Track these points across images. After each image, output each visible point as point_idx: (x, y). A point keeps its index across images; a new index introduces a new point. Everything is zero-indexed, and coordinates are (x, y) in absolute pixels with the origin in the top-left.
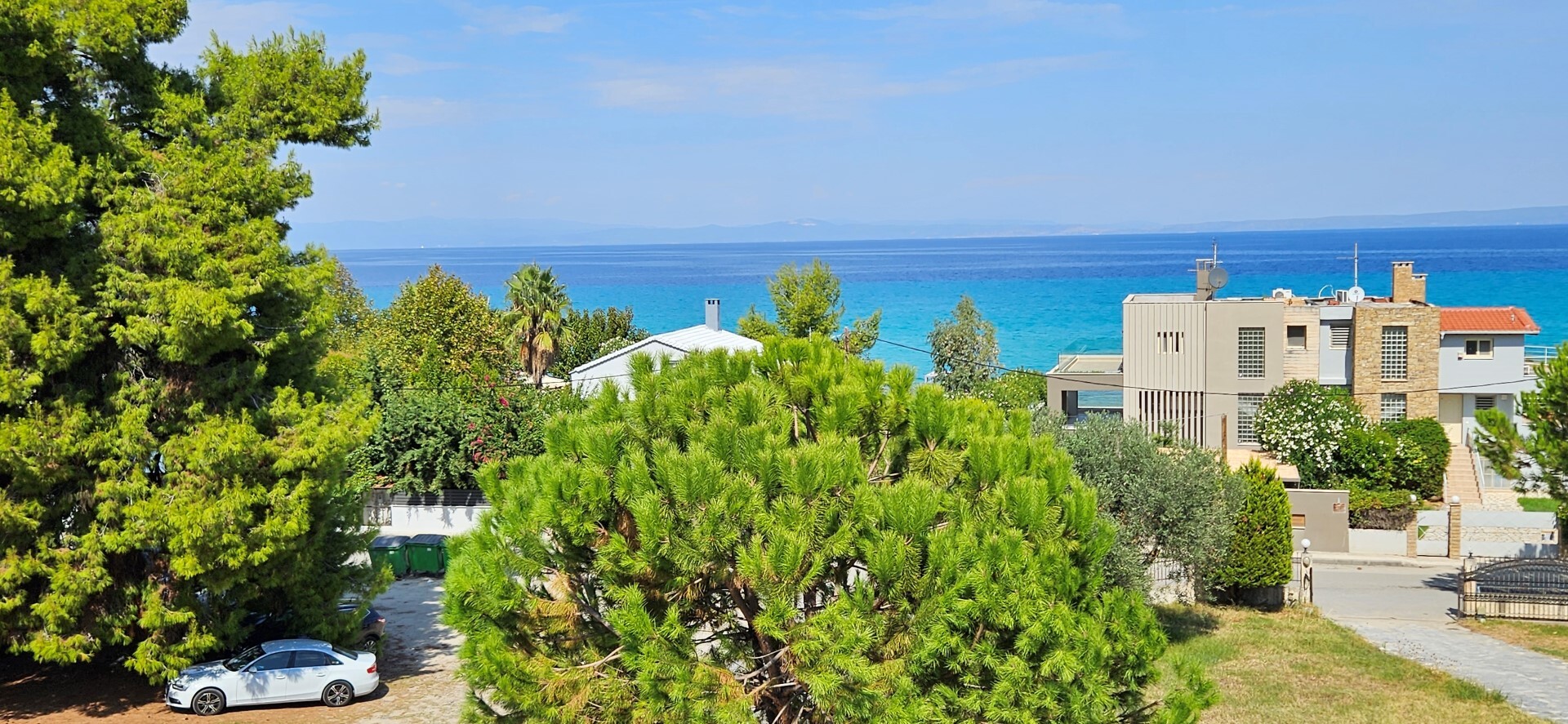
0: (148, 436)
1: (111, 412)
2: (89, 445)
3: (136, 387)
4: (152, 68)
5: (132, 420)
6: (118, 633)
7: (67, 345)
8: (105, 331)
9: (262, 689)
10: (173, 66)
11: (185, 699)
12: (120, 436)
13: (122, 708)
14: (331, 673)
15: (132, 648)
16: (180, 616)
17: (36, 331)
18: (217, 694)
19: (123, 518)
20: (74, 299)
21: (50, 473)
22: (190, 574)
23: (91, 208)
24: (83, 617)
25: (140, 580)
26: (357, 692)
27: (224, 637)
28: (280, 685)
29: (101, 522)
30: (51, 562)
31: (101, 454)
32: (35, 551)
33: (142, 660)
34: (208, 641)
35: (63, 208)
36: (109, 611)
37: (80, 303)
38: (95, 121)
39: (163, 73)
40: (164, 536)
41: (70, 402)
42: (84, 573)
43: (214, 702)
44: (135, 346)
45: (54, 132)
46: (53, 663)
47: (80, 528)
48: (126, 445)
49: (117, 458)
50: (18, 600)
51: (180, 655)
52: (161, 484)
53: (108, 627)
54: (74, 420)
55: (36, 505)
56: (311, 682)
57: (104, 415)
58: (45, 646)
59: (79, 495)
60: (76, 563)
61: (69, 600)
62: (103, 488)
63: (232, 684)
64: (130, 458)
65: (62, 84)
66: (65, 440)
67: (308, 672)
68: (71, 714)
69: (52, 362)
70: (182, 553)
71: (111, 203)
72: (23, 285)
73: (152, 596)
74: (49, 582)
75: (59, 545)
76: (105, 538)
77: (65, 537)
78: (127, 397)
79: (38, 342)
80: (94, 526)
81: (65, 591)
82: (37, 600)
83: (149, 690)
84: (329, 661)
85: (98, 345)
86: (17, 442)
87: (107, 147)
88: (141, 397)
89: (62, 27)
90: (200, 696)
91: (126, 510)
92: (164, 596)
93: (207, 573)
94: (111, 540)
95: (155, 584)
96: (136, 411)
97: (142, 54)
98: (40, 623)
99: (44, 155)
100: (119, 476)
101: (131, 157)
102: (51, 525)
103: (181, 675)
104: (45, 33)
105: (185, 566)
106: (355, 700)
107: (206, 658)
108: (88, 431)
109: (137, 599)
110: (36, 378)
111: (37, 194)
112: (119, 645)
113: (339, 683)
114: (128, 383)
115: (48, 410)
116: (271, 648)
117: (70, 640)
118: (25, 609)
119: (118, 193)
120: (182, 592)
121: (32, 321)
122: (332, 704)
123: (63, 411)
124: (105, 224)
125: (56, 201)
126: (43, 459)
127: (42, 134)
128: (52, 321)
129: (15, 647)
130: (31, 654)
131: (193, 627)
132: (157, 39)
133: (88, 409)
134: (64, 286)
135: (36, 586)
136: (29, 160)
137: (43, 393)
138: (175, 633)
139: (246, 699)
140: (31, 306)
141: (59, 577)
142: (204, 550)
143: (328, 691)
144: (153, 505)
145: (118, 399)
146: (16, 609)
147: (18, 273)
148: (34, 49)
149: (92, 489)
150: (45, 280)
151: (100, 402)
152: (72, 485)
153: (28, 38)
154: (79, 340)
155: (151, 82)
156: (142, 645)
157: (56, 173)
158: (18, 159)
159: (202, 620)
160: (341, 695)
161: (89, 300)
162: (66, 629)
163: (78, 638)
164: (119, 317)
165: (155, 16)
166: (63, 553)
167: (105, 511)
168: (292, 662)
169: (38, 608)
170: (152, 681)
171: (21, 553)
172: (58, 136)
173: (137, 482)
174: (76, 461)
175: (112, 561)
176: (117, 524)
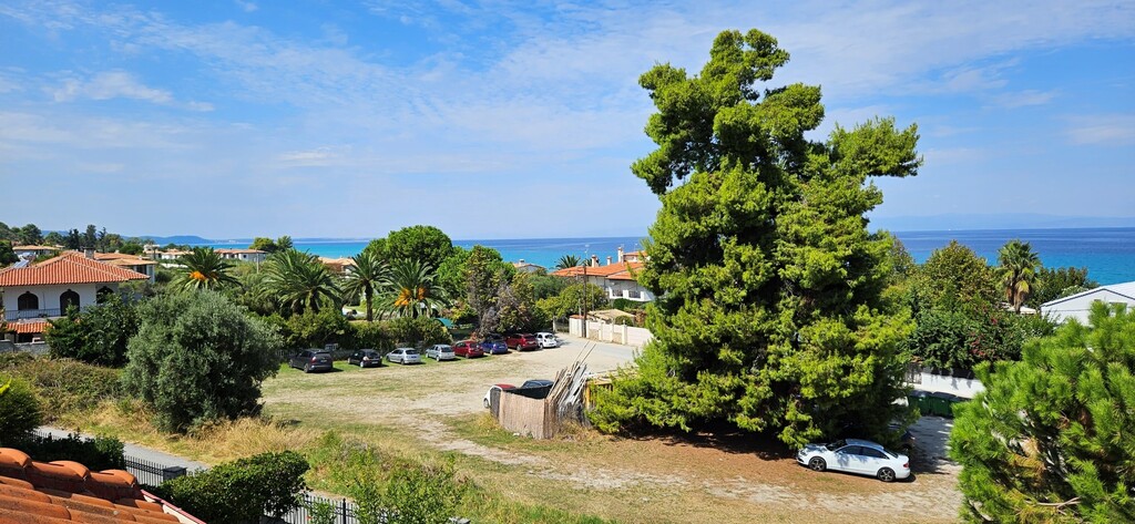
0: (793, 324)
1: (777, 311)
2: (765, 326)
3: (788, 300)
4: (805, 142)
5: (786, 316)
6: (775, 420)
7: (758, 278)
8: (775, 272)
9: (846, 464)
10: (816, 141)
11: (806, 460)
12: (780, 323)
13: (776, 458)
14: (883, 463)
15: (781, 429)
16: (805, 417)
17: (745, 270)
18: (822, 461)
19: (779, 364)
20: (762, 256)
21: (748, 338)
22: (811, 397)
23: (772, 212)
24: (759, 410)
25: (786, 396)
26: (897, 476)
27: (825, 432)
28: (855, 463)
29: (769, 365)
30: (747, 381)
31: (771, 331)
32: (740, 375)
33: (786, 435)
34: (818, 432)
35: (760, 212)
36: (771, 409)
37: (765, 258)
38: (777, 171)
39: (810, 145)
40: (798, 376)
41: (758, 305)
42: (760, 389)
43: (818, 465)
44: (789, 280)
45: (758, 177)
46: (745, 429)
47: (760, 367)
48: (783, 328)
49: (778, 334)
50: (731, 397)
51: (804, 437)
52: (798, 349)
53: (771, 417)
54: (760, 314)
55: (741, 353)
56: (872, 465)
57: (773, 313)
58: (742, 420)
59: (760, 350)
60: (757, 383)
61: (753, 400)
62: (771, 348)
63: (831, 458)
64: (784, 334)
65: (763, 154)
66: (755, 323)
67: (870, 459)
68: (753, 455)
69: (751, 285)
70: (807, 385)
71: (782, 210)
72: (740, 249)
73: (792, 405)
74: (745, 391)
75: (750, 373)
76: (771, 373)
77: (753, 369)
78: (784, 305)
79: (745, 276)
80: (766, 366)
81: (752, 396)
82: (740, 398)
83: (789, 452)
84: (881, 456)
85: (772, 279)
86: (734, 322)
87: (782, 183)
88: (790, 305)
89: (764, 127)
90: (813, 460)
91: (781, 360)
92: (797, 406)
93: (819, 397)
94: (773, 374)
95: (793, 400)
96: (788, 312)
97: (801, 136)
98: (740, 410)
99: (753, 187)
100: (779, 343)
101: (792, 187)
102: (748, 363)
103: (804, 447)
104: (757, 130)
105: (808, 392)
106: (895, 480)
107: (816, 441)
108: (765, 320)
109: (784, 405)
110: (744, 293)
111: (750, 206)
112: (775, 426)
113: (887, 469)
114: (785, 298)
115: (749, 308)
116: (851, 443)
117: (753, 420)
118: (734, 401)
119: (785, 204)
120: (806, 405)
121: (743, 265)
122: (883, 480)
123: (755, 309)
124: (778, 221)
125: (757, 209)
126: (745, 332)
127: (753, 178)
128: (752, 266)
129: (729, 419)
130: (736, 423)
131: (811, 424)
132: (808, 129)
133: (766, 309)
134: (758, 250)
135: (739, 391)
136: (746, 190)
137: (747, 300)
138: (802, 426)
139: (837, 467)
140: (743, 259)
141: (750, 388)
142: (818, 385)
143: (880, 471)
144: (794, 359)
145: (780, 305)
146: (730, 401)
147: (739, 243)
148: (751, 139)
149: (766, 348)
150: (750, 247)
151: (773, 310)
152: (757, 345)
153: (749, 133)
154: (763, 275)
155: (804, 149)
156: (786, 428)
157: (758, 196)
158: (742, 190)
159: (815, 421)
160: (886, 475)
161: (769, 257)
162: (752, 415)
163: (757, 420)
164: (782, 265)
165: (808, 117)
166: (751, 377)
167: (771, 359)
168: (862, 452)
169: (740, 402)
170: (790, 447)
171: (734, 375)
172: (760, 179)
173: (787, 347)
174: (759, 334)
175: (773, 384)
176: (776, 366)
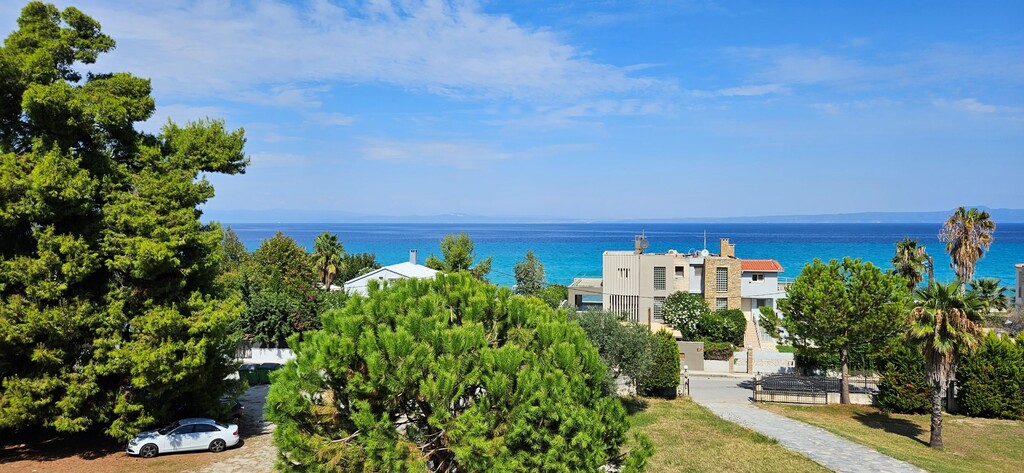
0: (123, 315)
1: (104, 304)
2: (91, 320)
3: (118, 291)
4: (136, 133)
5: (115, 307)
6: (102, 416)
7: (81, 270)
8: (102, 263)
9: (179, 444)
10: (147, 132)
11: (136, 450)
12: (108, 315)
13: (102, 455)
14: (214, 435)
15: (110, 423)
16: (136, 407)
17: (65, 262)
18: (154, 447)
19: (107, 357)
20: (86, 246)
21: (69, 334)
22: (143, 386)
23: (99, 200)
24: (84, 407)
25: (115, 389)
26: (228, 445)
27: (157, 417)
28: (188, 442)
29: (95, 360)
30: (68, 380)
31: (97, 325)
32: (59, 374)
33: (115, 430)
34: (150, 419)
35: (83, 200)
36: (97, 405)
37: (89, 249)
38: (104, 159)
39: (141, 136)
40: (129, 367)
41: (82, 299)
42: (85, 386)
43: (151, 451)
44: (119, 271)
45: (80, 163)
46: (66, 431)
47: (85, 363)
48: (111, 320)
49: (106, 327)
50: (48, 400)
51: (135, 427)
52: (128, 340)
53: (97, 413)
54: (83, 307)
55: (61, 351)
56: (204, 440)
57: (99, 305)
58: (62, 423)
59: (85, 345)
60: (81, 381)
61: (76, 399)
62: (97, 342)
63: (163, 442)
64: (112, 326)
65: (88, 140)
66: (78, 317)
67: (203, 435)
68: (75, 458)
69: (73, 277)
70: (138, 375)
71: (110, 199)
72: (59, 239)
73: (122, 398)
74: (66, 391)
75: (72, 371)
76: (97, 368)
77: (76, 367)
78: (113, 296)
79: (65, 268)
80: (91, 362)
81: (74, 395)
82: (60, 400)
83: (119, 445)
84: (214, 429)
85: (98, 269)
86: (52, 318)
87: (109, 171)
88: (120, 296)
89: (87, 111)
90: (145, 448)
91: (109, 354)
92: (128, 397)
93: (151, 385)
94: (99, 369)
95: (123, 392)
96: (117, 303)
97: (130, 126)
98: (60, 412)
99: (74, 174)
100: (106, 336)
101: (122, 176)
102: (69, 361)
103: (135, 437)
104: (77, 113)
105: (139, 382)
106: (226, 448)
107: (147, 429)
108: (90, 313)
109: (113, 399)
110: (63, 286)
111: (69, 193)
112: (102, 422)
113: (218, 441)
114: (114, 289)
115: (70, 302)
116: (183, 423)
117: (76, 421)
118: (52, 404)
119: (113, 194)
120: (137, 395)
121: (63, 257)
122: (214, 451)
123: (78, 303)
124: (106, 210)
125: (79, 197)
126: (65, 328)
127: (74, 164)
128: (73, 257)
129: (46, 424)
130: (54, 427)
131: (142, 413)
132: (138, 119)
133: (91, 302)
134: (81, 240)
135: (58, 393)
136: (65, 176)
137: (68, 294)
138: (132, 416)
139: (171, 449)
140: (62, 249)
141: (71, 388)
142: (151, 373)
143: (212, 444)
144: (125, 351)
145: (108, 297)
146: (47, 404)
147: (57, 233)
148: (70, 122)
149: (91, 343)
150: (71, 237)
151: (99, 302)
152: (81, 341)
153: (68, 116)
154: (87, 267)
155: (135, 140)
156: (115, 422)
157: (80, 184)
158: (60, 176)
159: (147, 409)
160: (219, 446)
161: (95, 247)
162: (73, 415)
163: (80, 419)
164: (111, 255)
165: (137, 108)
166: (74, 376)
167: (97, 354)
168: (194, 430)
169: (59, 404)
170: (119, 441)
171: (51, 376)
172: (82, 165)
173: (116, 339)
174: (83, 329)
175: (100, 379)
176: (103, 360)
